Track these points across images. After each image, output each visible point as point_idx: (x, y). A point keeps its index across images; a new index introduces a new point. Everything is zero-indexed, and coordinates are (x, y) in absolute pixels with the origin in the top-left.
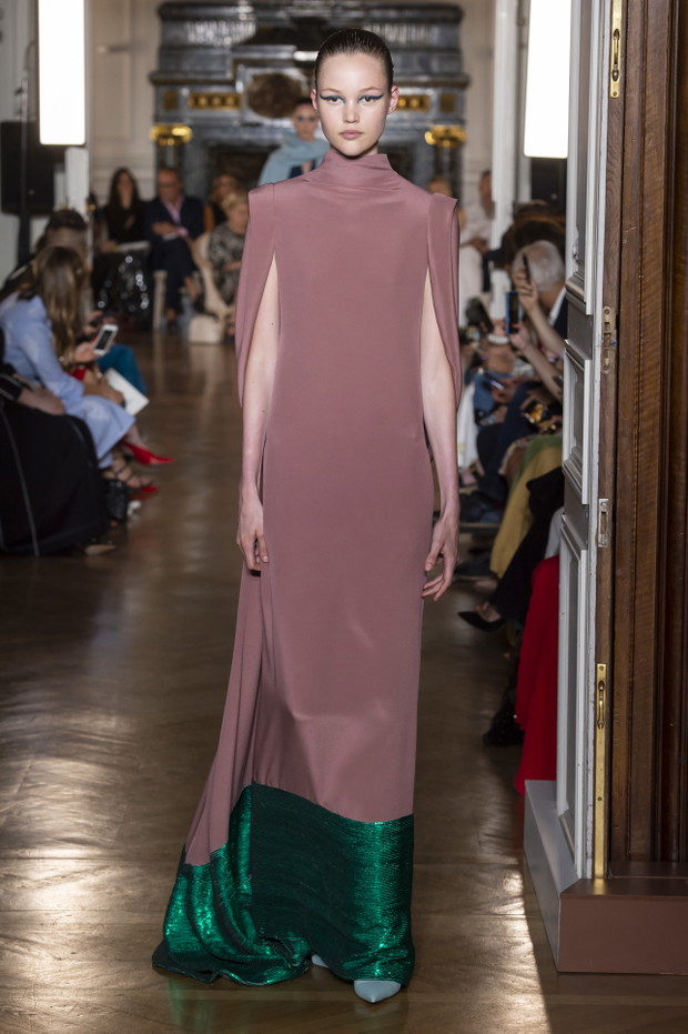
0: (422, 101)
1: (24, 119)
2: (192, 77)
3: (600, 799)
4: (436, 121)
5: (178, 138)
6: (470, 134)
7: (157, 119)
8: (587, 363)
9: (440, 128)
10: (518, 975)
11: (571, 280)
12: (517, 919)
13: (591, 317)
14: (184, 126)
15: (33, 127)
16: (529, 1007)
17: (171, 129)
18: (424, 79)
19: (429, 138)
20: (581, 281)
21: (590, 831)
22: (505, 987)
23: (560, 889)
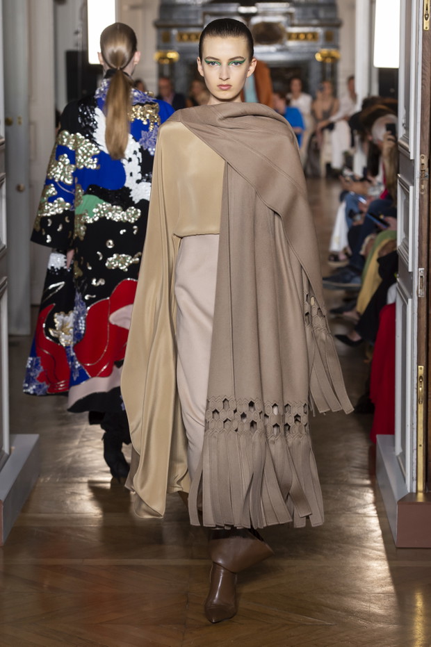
0: (314, 36)
1: (79, 49)
2: (180, 23)
3: (420, 446)
4: (323, 47)
5: (171, 60)
6: (343, 55)
7: (158, 48)
8: (411, 188)
9: (325, 51)
10: (373, 549)
11: (401, 139)
12: (372, 517)
13: (413, 161)
14: (174, 52)
15: (85, 54)
16: (380, 568)
17: (166, 53)
18: (315, 22)
19: (318, 57)
20: (407, 139)
21: (415, 465)
22: (365, 556)
23: (397, 498)
